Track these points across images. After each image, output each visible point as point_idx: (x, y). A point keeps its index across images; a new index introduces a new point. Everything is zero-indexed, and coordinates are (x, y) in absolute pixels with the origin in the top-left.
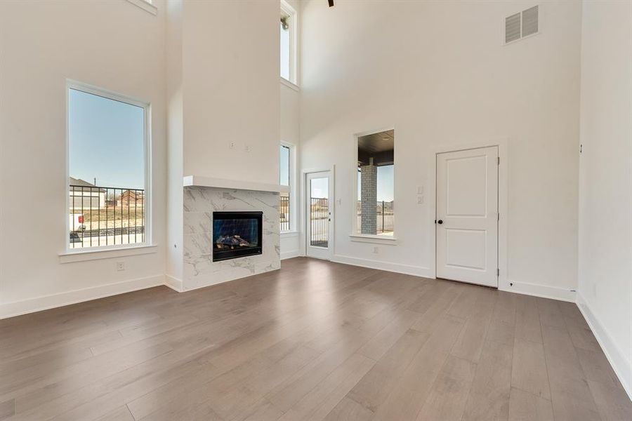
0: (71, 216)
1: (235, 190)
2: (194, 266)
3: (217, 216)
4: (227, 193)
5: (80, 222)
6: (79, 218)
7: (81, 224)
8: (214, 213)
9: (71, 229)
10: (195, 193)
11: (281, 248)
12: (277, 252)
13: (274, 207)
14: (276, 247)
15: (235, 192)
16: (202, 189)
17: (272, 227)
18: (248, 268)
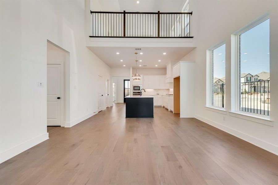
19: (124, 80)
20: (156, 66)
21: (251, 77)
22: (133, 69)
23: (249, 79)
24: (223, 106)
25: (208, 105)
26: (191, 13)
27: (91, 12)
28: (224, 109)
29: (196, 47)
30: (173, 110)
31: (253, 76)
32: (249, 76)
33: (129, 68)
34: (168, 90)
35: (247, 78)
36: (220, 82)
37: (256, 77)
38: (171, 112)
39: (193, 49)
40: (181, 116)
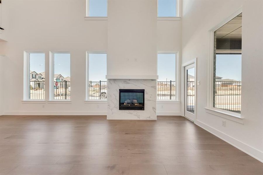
1: (130, 80)
2: (112, 110)
3: (121, 91)
4: (125, 81)
8: (119, 89)
10: (112, 82)
11: (156, 109)
12: (154, 111)
13: (152, 87)
14: (153, 108)
15: (129, 80)
16: (115, 80)
17: (151, 97)
18: (136, 115)
21: (36, 75)
23: (34, 76)
25: (25, 98)
28: (43, 100)
31: (37, 74)
32: (34, 74)
35: (32, 75)
37: (40, 76)
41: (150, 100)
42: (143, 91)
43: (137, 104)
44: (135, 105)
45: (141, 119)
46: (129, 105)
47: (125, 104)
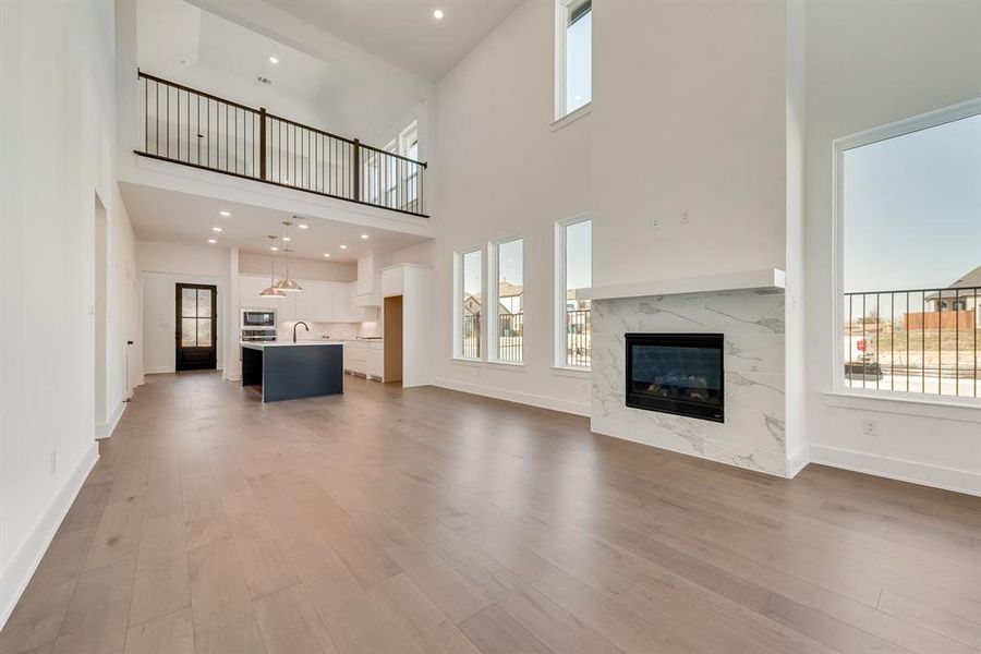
0: (846, 340)
1: (660, 298)
2: (603, 403)
3: (633, 340)
4: (646, 303)
5: (859, 349)
6: (858, 343)
7: (861, 353)
8: (626, 335)
9: (847, 359)
10: (603, 309)
11: (787, 429)
12: (774, 434)
13: (759, 323)
14: (768, 419)
15: (659, 300)
16: (611, 302)
17: (754, 369)
18: (686, 437)
19: (180, 287)
20: (327, 255)
22: (242, 252)
24: (478, 356)
25: (456, 355)
26: (425, 165)
27: (140, 74)
28: (479, 360)
29: (433, 239)
30: (381, 374)
33: (228, 251)
34: (358, 325)
36: (474, 304)
38: (376, 380)
39: (428, 240)
40: (406, 384)
41: (752, 383)
42: (715, 342)
43: (698, 395)
44: (693, 395)
45: (707, 456)
46: (665, 395)
47: (651, 388)
